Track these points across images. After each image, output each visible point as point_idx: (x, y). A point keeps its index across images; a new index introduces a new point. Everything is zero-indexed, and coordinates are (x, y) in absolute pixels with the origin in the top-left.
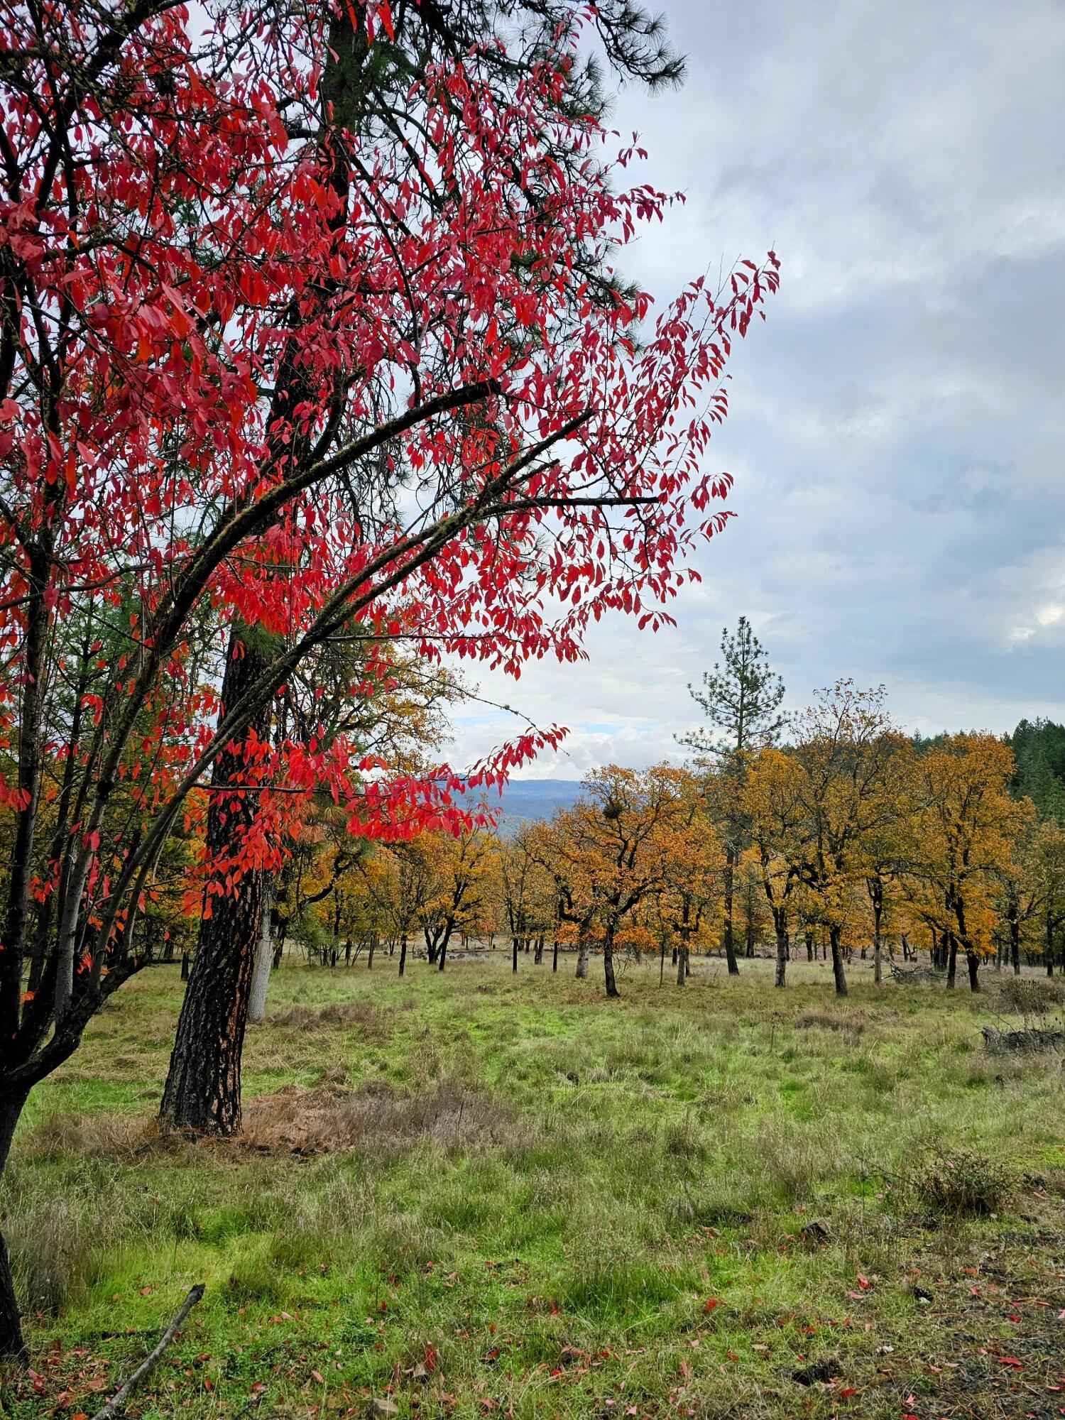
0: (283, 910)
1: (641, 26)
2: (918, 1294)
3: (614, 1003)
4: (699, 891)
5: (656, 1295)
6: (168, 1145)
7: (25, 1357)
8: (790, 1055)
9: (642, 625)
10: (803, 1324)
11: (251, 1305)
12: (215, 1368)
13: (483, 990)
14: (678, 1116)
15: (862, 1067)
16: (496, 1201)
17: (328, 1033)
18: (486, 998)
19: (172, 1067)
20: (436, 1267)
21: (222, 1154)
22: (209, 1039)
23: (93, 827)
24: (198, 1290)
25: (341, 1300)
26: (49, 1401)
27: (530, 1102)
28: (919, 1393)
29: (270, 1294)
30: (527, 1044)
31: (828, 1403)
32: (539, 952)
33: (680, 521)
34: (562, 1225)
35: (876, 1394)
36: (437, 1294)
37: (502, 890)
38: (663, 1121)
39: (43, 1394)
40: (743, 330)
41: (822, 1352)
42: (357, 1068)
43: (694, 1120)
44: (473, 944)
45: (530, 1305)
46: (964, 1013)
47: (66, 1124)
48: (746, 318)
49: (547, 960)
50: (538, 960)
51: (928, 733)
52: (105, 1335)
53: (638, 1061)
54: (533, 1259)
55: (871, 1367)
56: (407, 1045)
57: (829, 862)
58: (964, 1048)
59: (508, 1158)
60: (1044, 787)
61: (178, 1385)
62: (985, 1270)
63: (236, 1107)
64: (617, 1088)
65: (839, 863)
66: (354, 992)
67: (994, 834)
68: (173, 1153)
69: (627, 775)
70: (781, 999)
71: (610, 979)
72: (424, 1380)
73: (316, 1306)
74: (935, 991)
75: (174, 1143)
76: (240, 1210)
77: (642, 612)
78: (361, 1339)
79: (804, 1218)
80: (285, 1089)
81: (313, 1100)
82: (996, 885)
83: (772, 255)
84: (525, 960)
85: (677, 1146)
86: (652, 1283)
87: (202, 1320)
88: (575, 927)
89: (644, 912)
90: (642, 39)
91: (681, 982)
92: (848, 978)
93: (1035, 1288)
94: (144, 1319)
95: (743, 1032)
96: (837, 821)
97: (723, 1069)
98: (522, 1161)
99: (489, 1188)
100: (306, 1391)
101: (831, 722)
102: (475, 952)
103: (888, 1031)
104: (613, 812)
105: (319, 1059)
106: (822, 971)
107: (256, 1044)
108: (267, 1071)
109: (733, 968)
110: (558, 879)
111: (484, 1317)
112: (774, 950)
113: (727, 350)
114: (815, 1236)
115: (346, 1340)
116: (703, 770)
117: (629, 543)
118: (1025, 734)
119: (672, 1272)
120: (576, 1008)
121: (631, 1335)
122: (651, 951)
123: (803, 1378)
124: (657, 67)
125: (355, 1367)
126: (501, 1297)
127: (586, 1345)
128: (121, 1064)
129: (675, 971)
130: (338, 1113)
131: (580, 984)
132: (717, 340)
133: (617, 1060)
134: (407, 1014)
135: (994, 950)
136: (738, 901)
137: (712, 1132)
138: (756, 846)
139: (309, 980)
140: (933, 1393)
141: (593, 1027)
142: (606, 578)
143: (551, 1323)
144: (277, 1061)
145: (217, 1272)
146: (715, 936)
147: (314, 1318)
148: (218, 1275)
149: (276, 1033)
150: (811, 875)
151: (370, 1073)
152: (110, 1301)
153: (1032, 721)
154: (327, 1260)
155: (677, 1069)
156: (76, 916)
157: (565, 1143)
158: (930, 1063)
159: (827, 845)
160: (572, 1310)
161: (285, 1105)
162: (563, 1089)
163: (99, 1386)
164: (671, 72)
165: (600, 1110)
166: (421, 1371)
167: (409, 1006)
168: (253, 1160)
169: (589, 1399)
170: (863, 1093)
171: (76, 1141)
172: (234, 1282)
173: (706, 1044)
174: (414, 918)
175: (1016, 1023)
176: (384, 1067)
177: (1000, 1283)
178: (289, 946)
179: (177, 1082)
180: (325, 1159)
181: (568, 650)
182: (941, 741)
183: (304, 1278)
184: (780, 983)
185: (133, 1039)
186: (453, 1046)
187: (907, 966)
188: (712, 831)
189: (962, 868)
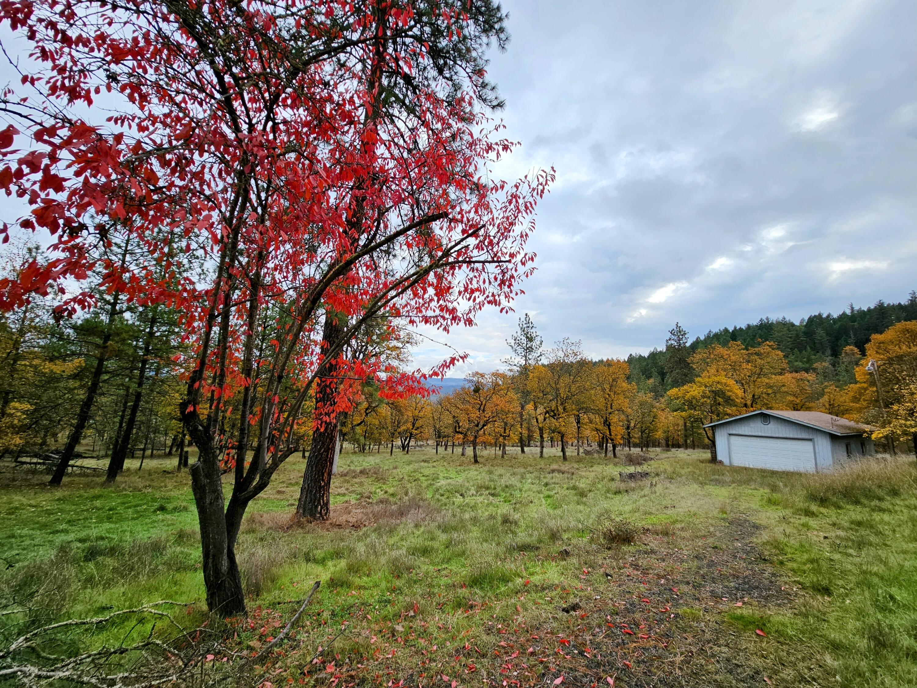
0: (345, 430)
1: (489, 87)
2: (607, 575)
3: (477, 465)
4: (510, 421)
5: (505, 579)
6: (300, 525)
7: (246, 613)
8: (546, 484)
9: (501, 311)
10: (563, 589)
11: (339, 589)
12: (326, 615)
13: (424, 461)
14: (505, 509)
15: (574, 488)
16: (436, 544)
17: (363, 479)
18: (426, 464)
19: (301, 493)
20: (414, 572)
21: (322, 528)
22: (316, 481)
23: (275, 394)
24: (318, 584)
25: (376, 586)
26: (257, 632)
27: (446, 505)
28: (612, 615)
29: (348, 585)
30: (443, 482)
31: (577, 620)
32: (446, 446)
33: (516, 270)
34: (464, 553)
35: (595, 616)
36: (415, 582)
37: (431, 422)
38: (499, 511)
39: (254, 629)
40: (541, 196)
41: (573, 600)
42: (375, 493)
43: (512, 511)
44: (420, 443)
45: (454, 586)
46: (611, 466)
47: (258, 518)
48: (542, 191)
49: (450, 449)
50: (446, 449)
51: (596, 359)
52: (279, 603)
53: (487, 488)
54: (454, 567)
55: (592, 605)
56: (395, 483)
57: (560, 409)
58: (613, 480)
59: (439, 527)
60: (639, 379)
61: (311, 623)
62: (631, 565)
63: (327, 509)
64: (480, 499)
65: (564, 409)
66: (372, 463)
67: (621, 397)
68: (302, 528)
69: (482, 376)
70: (542, 463)
71: (475, 456)
72: (413, 617)
73: (366, 588)
74: (600, 458)
75: (303, 524)
76: (332, 550)
77: (502, 306)
78: (386, 601)
79: (559, 546)
80: (346, 502)
81: (359, 505)
82: (623, 417)
83: (552, 168)
84: (441, 449)
85: (506, 521)
86: (503, 575)
87: (319, 596)
88: (461, 436)
89: (489, 430)
90: (489, 92)
91: (503, 457)
92: (567, 454)
93: (651, 571)
94: (295, 596)
95: (528, 476)
96: (563, 393)
97: (521, 490)
98: (445, 529)
99: (432, 539)
100: (365, 624)
101: (561, 354)
102: (421, 446)
103: (583, 474)
104: (477, 390)
105: (359, 490)
106: (556, 451)
107: (335, 483)
108: (339, 495)
109: (523, 451)
110: (454, 417)
111: (436, 590)
112: (539, 444)
113: (536, 203)
114: (565, 554)
115: (380, 602)
116: (512, 373)
117: (496, 279)
118: (631, 360)
119: (511, 570)
120: (462, 468)
121: (496, 596)
122: (491, 445)
123: (566, 610)
124: (495, 103)
125: (384, 613)
126: (442, 583)
127: (479, 601)
128: (279, 492)
129: (500, 453)
130: (369, 511)
131: (463, 458)
132: (531, 200)
133: (480, 488)
134: (394, 471)
135: (622, 442)
136: (525, 425)
137: (519, 514)
138: (532, 403)
139: (355, 458)
140: (617, 614)
141: (469, 476)
142: (487, 293)
143: (464, 592)
144: (343, 490)
145: (325, 576)
146: (516, 438)
147: (366, 594)
148: (324, 577)
149: (342, 479)
150: (553, 414)
151: (381, 495)
152: (280, 589)
153: (634, 354)
154: (370, 570)
155: (503, 491)
156: (268, 431)
157: (462, 521)
158: (600, 486)
159: (559, 402)
160: (472, 587)
161: (347, 508)
162: (458, 500)
163: (277, 625)
164: (500, 105)
165: (474, 508)
166: (412, 613)
167: (396, 468)
168: (335, 530)
169: (481, 622)
170: (575, 498)
171: (262, 524)
172: (332, 580)
173: (514, 481)
174: (396, 433)
175: (632, 469)
176: (386, 492)
177: (637, 570)
178: (346, 445)
179: (303, 499)
180: (365, 529)
181: (469, 322)
182: (601, 362)
183: (360, 577)
184: (541, 456)
185: (283, 482)
186: (414, 483)
187: (589, 449)
188: (515, 397)
189: (610, 410)
